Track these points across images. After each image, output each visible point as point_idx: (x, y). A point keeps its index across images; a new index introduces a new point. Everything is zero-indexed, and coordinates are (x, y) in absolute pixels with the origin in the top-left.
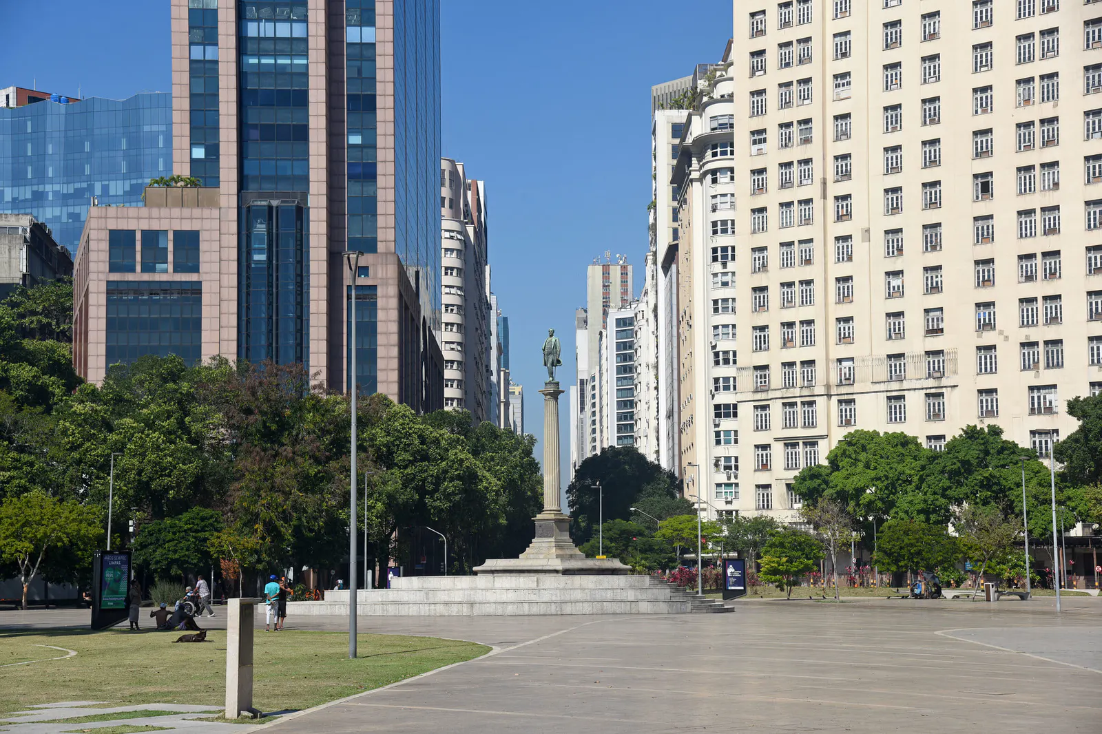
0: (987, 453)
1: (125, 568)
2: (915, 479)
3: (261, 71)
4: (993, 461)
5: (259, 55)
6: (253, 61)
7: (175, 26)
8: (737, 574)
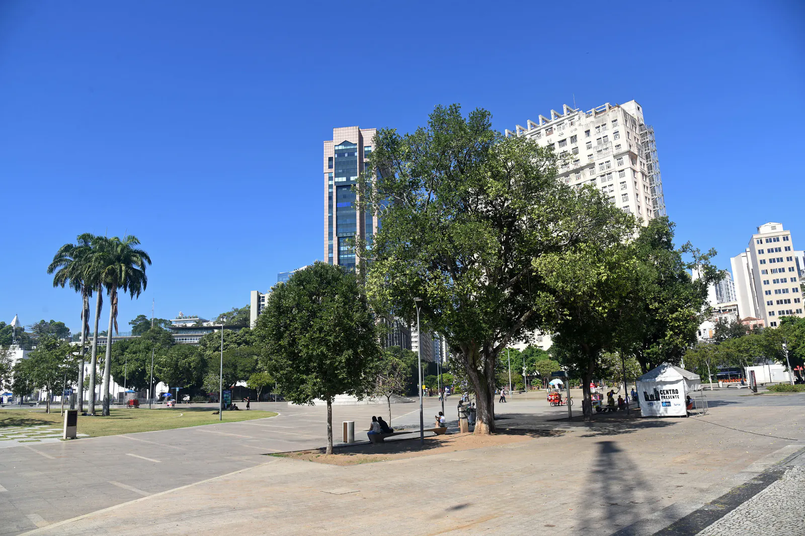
0: (533, 352)
1: (230, 394)
2: (515, 360)
3: (344, 259)
4: (535, 354)
5: (344, 255)
6: (342, 256)
7: (325, 249)
8: (448, 390)
